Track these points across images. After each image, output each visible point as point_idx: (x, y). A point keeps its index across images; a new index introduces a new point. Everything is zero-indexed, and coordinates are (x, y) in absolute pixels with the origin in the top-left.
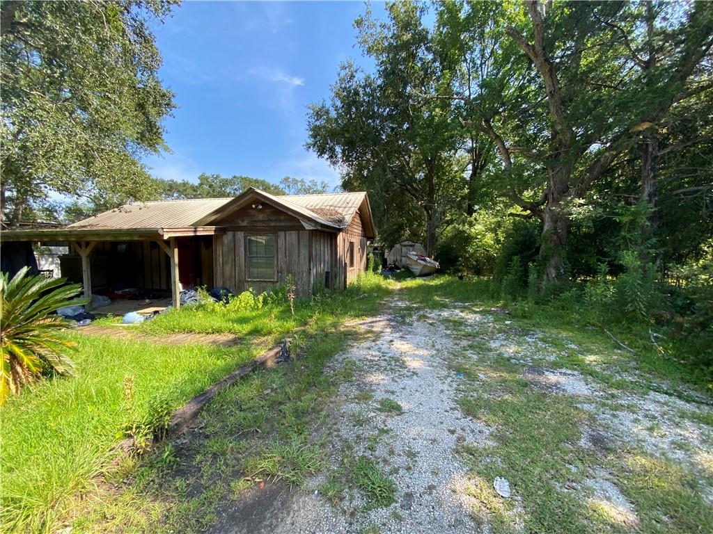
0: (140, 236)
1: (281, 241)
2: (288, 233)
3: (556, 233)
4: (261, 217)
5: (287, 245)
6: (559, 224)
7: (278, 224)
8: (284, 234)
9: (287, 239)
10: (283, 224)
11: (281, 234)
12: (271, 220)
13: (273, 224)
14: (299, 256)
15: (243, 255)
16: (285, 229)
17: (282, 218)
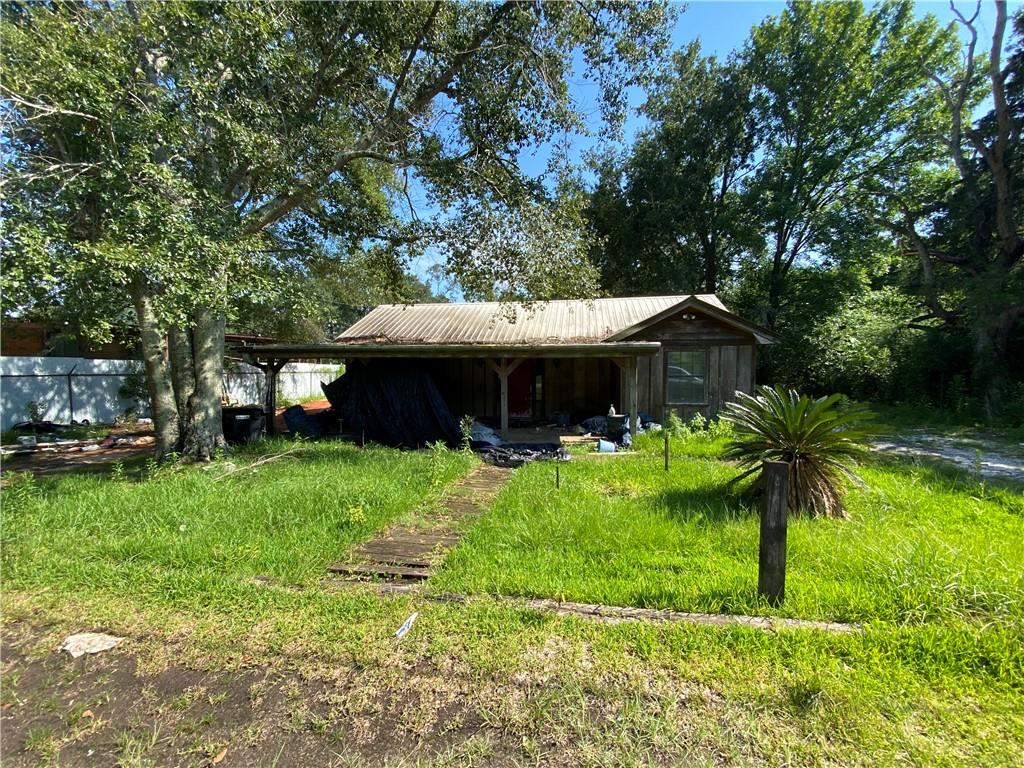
0: (624, 353)
1: (714, 357)
2: (724, 347)
3: (996, 350)
4: (689, 329)
5: (722, 363)
6: (999, 339)
7: (711, 338)
8: (717, 351)
9: (722, 353)
10: (717, 337)
11: (715, 350)
12: (703, 333)
13: (704, 337)
14: (738, 375)
15: (661, 375)
16: (720, 343)
17: (717, 330)
